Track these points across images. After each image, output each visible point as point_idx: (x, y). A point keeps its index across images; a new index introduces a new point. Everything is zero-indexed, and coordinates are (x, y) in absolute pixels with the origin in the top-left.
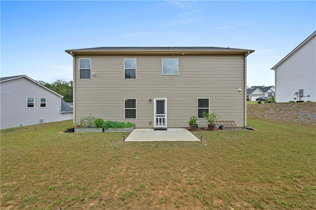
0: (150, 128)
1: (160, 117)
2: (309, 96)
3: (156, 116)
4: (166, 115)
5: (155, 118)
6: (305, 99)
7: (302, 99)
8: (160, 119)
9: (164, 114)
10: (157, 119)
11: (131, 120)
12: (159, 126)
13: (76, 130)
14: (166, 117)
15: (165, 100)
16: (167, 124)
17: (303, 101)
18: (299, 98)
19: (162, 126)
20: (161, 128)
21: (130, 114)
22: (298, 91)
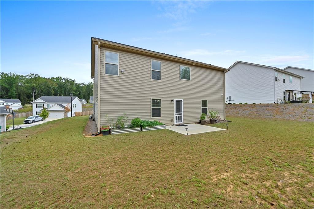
0: (172, 125)
1: (179, 115)
2: (234, 100)
3: (176, 114)
4: (182, 113)
5: (175, 116)
6: (232, 102)
7: (231, 102)
8: (179, 116)
9: (180, 112)
10: (176, 117)
11: (157, 119)
12: (178, 123)
13: (113, 132)
14: (182, 115)
15: (182, 101)
16: (184, 121)
17: (231, 103)
18: (229, 101)
19: (180, 123)
20: (180, 124)
21: (156, 113)
22: (228, 97)
